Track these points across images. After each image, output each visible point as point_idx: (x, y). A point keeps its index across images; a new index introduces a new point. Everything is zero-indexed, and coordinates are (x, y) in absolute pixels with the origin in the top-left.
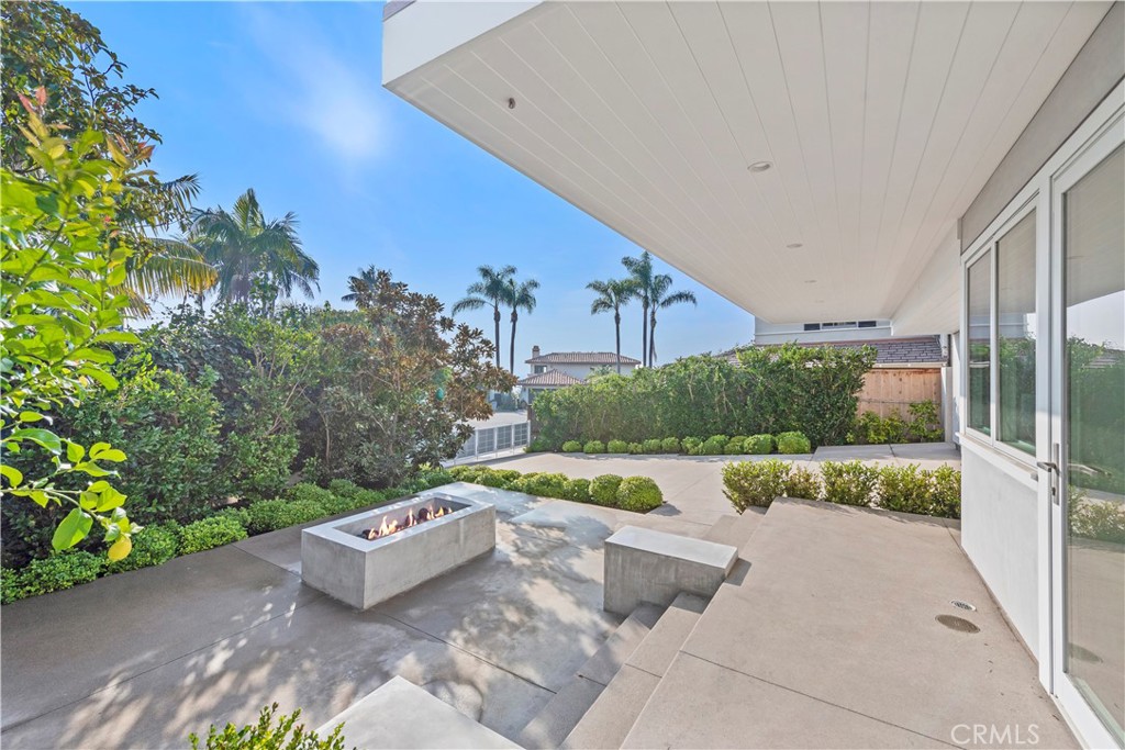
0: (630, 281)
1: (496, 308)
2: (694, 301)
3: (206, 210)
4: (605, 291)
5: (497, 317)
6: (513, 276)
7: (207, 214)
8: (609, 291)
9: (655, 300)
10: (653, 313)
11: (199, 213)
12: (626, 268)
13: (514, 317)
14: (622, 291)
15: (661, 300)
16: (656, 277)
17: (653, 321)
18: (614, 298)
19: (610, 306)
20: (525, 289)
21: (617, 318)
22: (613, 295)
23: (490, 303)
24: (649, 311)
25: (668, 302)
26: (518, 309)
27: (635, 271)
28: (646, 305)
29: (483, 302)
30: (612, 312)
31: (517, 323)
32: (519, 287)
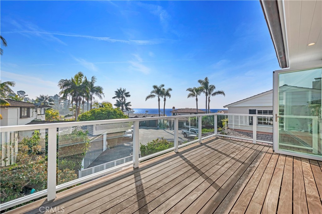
0: (201, 87)
1: (159, 97)
2: (224, 94)
3: (65, 80)
4: (193, 91)
5: (159, 100)
6: (163, 87)
7: (66, 81)
8: (194, 91)
9: (210, 93)
10: (209, 98)
11: (63, 81)
12: (199, 84)
14: (198, 91)
15: (212, 93)
16: (210, 86)
17: (209, 100)
18: (195, 93)
19: (194, 96)
20: (168, 91)
21: (197, 100)
22: (195, 92)
23: (157, 96)
24: (208, 97)
25: (214, 94)
26: (166, 97)
27: (203, 84)
28: (207, 95)
29: (155, 96)
30: (195, 98)
31: (166, 101)
32: (166, 91)
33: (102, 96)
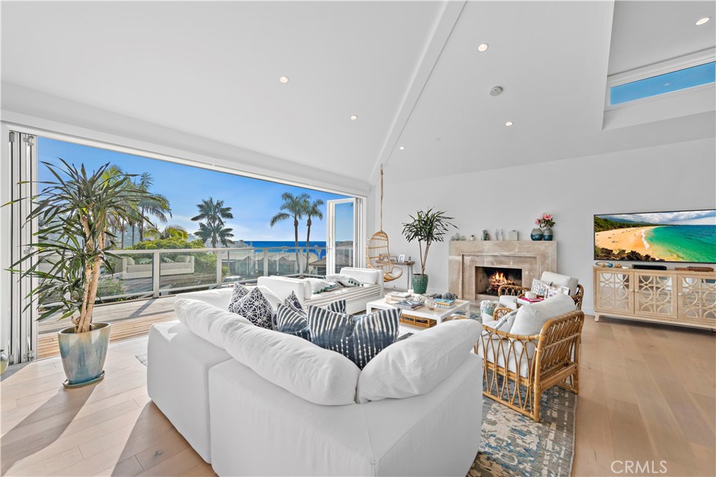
1: (296, 218)
5: (296, 224)
6: (306, 199)
13: (309, 223)
20: (315, 205)
23: (292, 214)
26: (311, 217)
29: (288, 215)
31: (311, 227)
32: (311, 204)
33: (167, 215)
